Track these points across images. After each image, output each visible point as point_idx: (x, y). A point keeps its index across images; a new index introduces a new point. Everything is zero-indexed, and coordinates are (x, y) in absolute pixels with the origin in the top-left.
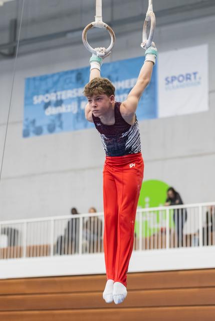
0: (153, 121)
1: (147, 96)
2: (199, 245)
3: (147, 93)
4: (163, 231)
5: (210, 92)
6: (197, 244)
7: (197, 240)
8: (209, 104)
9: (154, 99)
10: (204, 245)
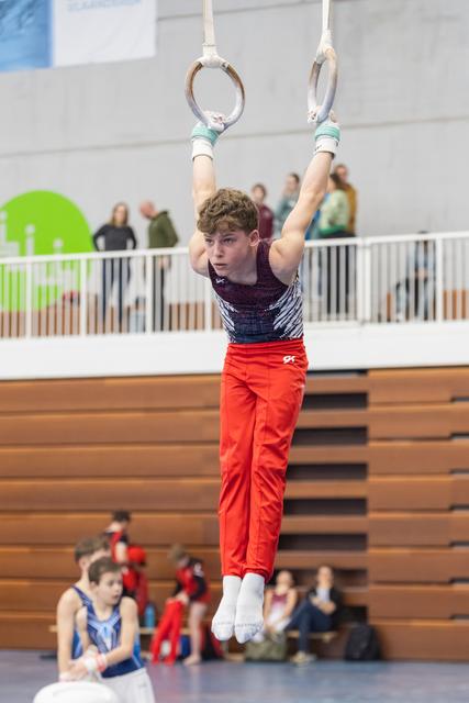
0: (42, 72)
1: (30, 20)
2: (144, 330)
3: (30, 15)
4: (73, 298)
5: (160, 19)
6: (140, 326)
7: (140, 319)
8: (158, 43)
9: (44, 28)
10: (154, 329)
